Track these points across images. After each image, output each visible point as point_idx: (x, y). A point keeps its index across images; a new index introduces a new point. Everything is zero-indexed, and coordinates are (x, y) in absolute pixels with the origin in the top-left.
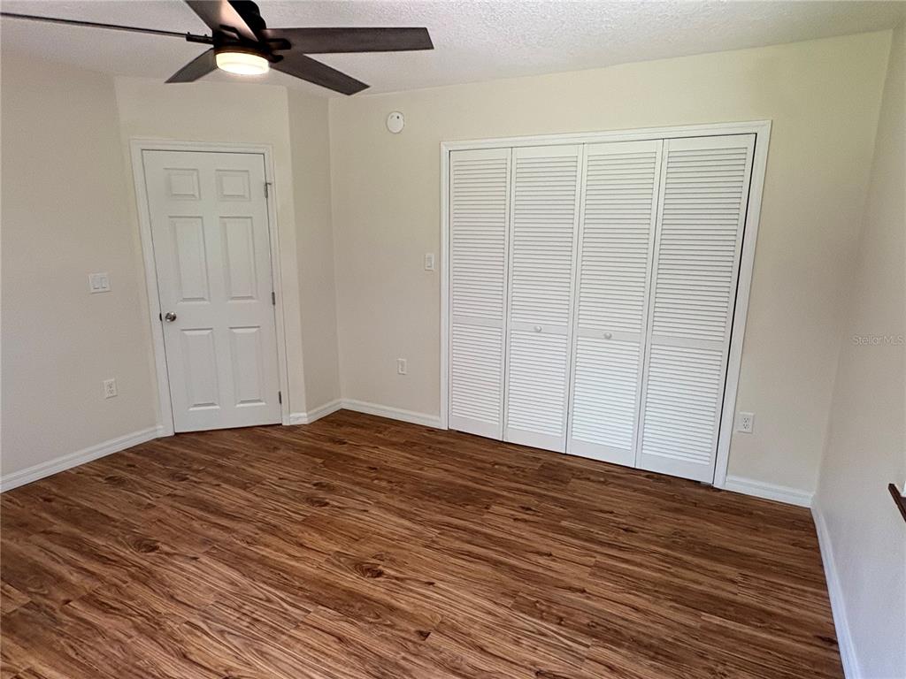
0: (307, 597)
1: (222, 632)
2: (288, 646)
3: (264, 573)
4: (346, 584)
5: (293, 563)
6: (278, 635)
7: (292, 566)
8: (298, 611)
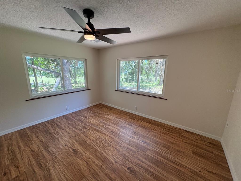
0: (90, 146)
1: (106, 141)
2: (96, 137)
3: (98, 154)
4: (82, 148)
5: (91, 156)
6: (97, 139)
7: (92, 155)
8: (93, 143)
